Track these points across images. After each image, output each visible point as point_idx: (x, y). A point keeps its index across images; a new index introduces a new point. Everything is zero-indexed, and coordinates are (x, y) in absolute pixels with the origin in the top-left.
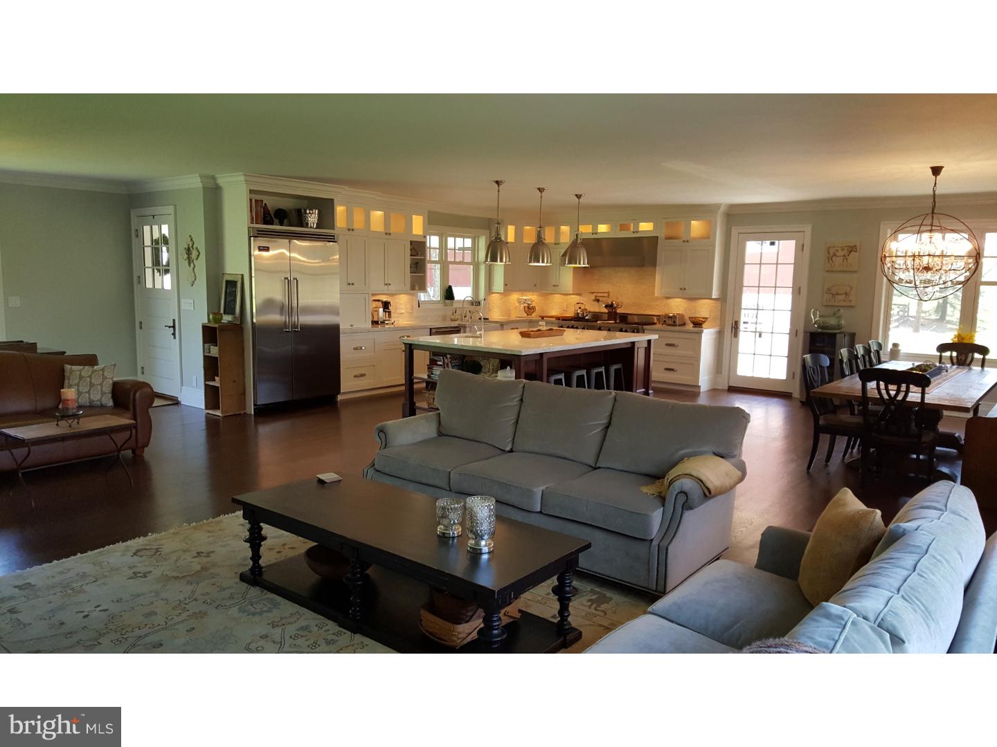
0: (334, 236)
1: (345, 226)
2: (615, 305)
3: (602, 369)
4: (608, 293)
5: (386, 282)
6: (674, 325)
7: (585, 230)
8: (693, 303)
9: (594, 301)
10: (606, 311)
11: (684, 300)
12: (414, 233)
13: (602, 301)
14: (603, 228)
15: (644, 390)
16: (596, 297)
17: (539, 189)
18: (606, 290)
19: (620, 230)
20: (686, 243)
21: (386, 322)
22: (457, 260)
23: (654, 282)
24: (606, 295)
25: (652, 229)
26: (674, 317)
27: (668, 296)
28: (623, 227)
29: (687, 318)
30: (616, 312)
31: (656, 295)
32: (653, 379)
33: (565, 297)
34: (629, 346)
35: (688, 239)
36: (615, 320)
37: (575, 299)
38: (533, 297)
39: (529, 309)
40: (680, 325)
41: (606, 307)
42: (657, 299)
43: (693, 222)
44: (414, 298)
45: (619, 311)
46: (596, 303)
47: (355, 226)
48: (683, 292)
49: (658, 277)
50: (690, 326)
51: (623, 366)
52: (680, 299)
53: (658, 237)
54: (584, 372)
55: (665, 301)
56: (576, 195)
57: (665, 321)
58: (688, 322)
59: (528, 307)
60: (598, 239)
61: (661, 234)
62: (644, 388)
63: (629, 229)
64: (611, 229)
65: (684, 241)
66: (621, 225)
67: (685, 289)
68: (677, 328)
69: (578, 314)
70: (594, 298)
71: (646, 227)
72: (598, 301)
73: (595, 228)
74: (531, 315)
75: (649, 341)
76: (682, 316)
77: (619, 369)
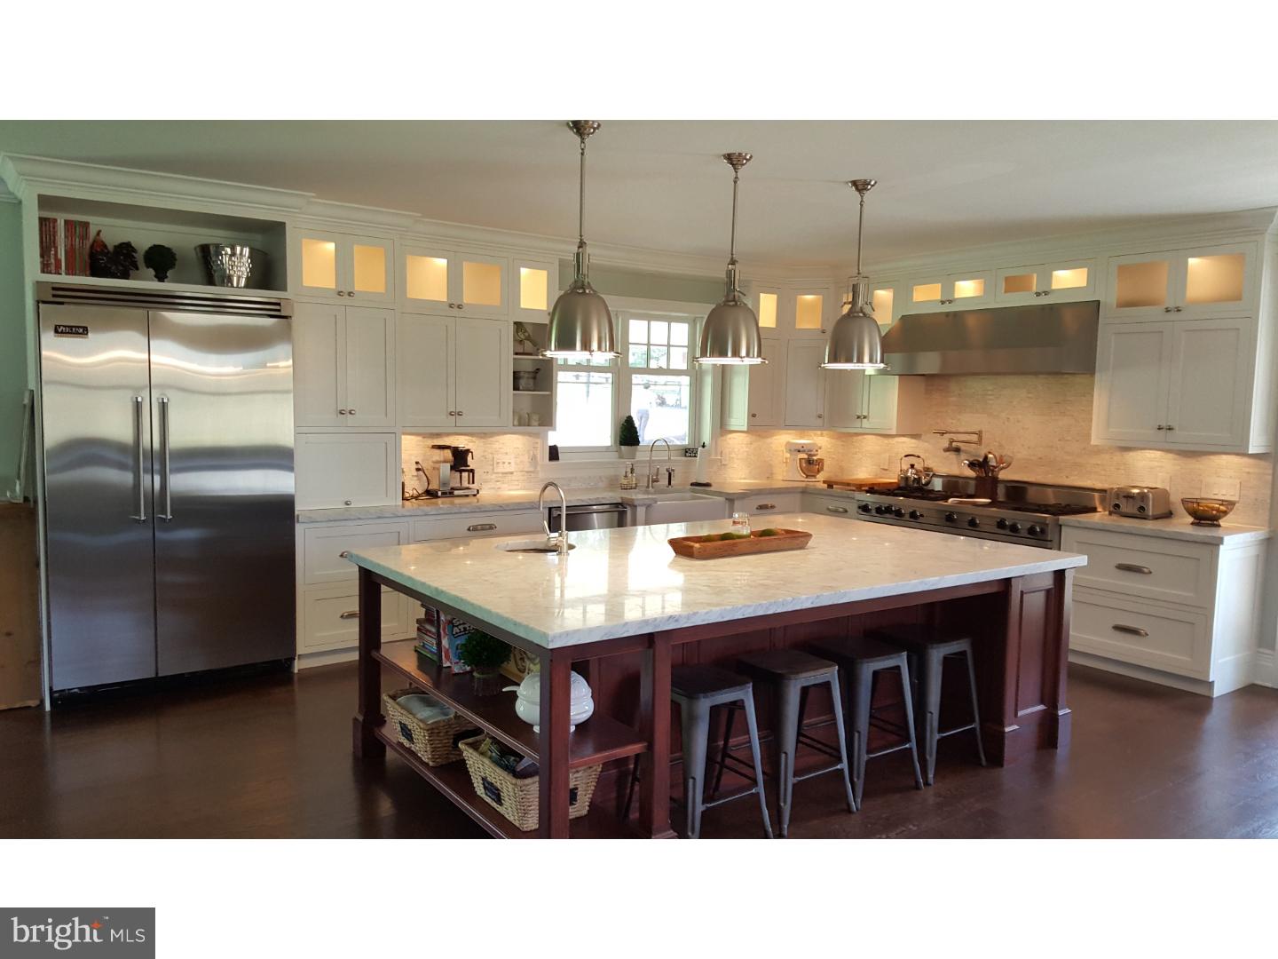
0: (279, 304)
1: (334, 287)
2: (993, 463)
3: (901, 660)
4: (979, 434)
5: (452, 409)
6: (1141, 514)
7: (926, 296)
8: (1194, 465)
9: (947, 450)
10: (971, 473)
11: (1170, 456)
12: (523, 305)
13: (966, 452)
14: (967, 289)
15: (1041, 707)
16: (952, 441)
17: (729, 157)
18: (975, 428)
19: (1006, 292)
20: (1173, 316)
21: (456, 493)
22: (653, 365)
23: (1090, 412)
24: (974, 438)
25: (1084, 284)
26: (1143, 496)
27: (1123, 444)
28: (1013, 284)
29: (1176, 498)
30: (995, 481)
31: (1094, 441)
32: (1071, 647)
33: (886, 441)
34: (994, 589)
35: (1179, 304)
36: (992, 495)
37: (907, 445)
38: (821, 442)
39: (811, 464)
40: (1156, 518)
41: (972, 465)
42: (1098, 451)
43: (1192, 262)
44: (539, 441)
45: (1002, 475)
46: (952, 455)
47: (358, 287)
48: (1164, 435)
49: (1100, 400)
50: (1183, 524)
51: (973, 645)
52: (1159, 453)
53: (1099, 302)
54: (831, 674)
55: (1117, 457)
56: (854, 183)
57: (1117, 506)
58: (1181, 510)
59: (809, 462)
60: (955, 314)
61: (1109, 296)
62: (1042, 702)
63: (1027, 288)
64: (985, 291)
65: (1168, 310)
66: (1007, 279)
67: (1170, 429)
68: (1149, 525)
69: (907, 478)
70: (946, 445)
71: (1068, 280)
72: (957, 450)
73: (948, 288)
74: (814, 476)
75: (1059, 575)
76: (1162, 495)
77: (963, 653)
